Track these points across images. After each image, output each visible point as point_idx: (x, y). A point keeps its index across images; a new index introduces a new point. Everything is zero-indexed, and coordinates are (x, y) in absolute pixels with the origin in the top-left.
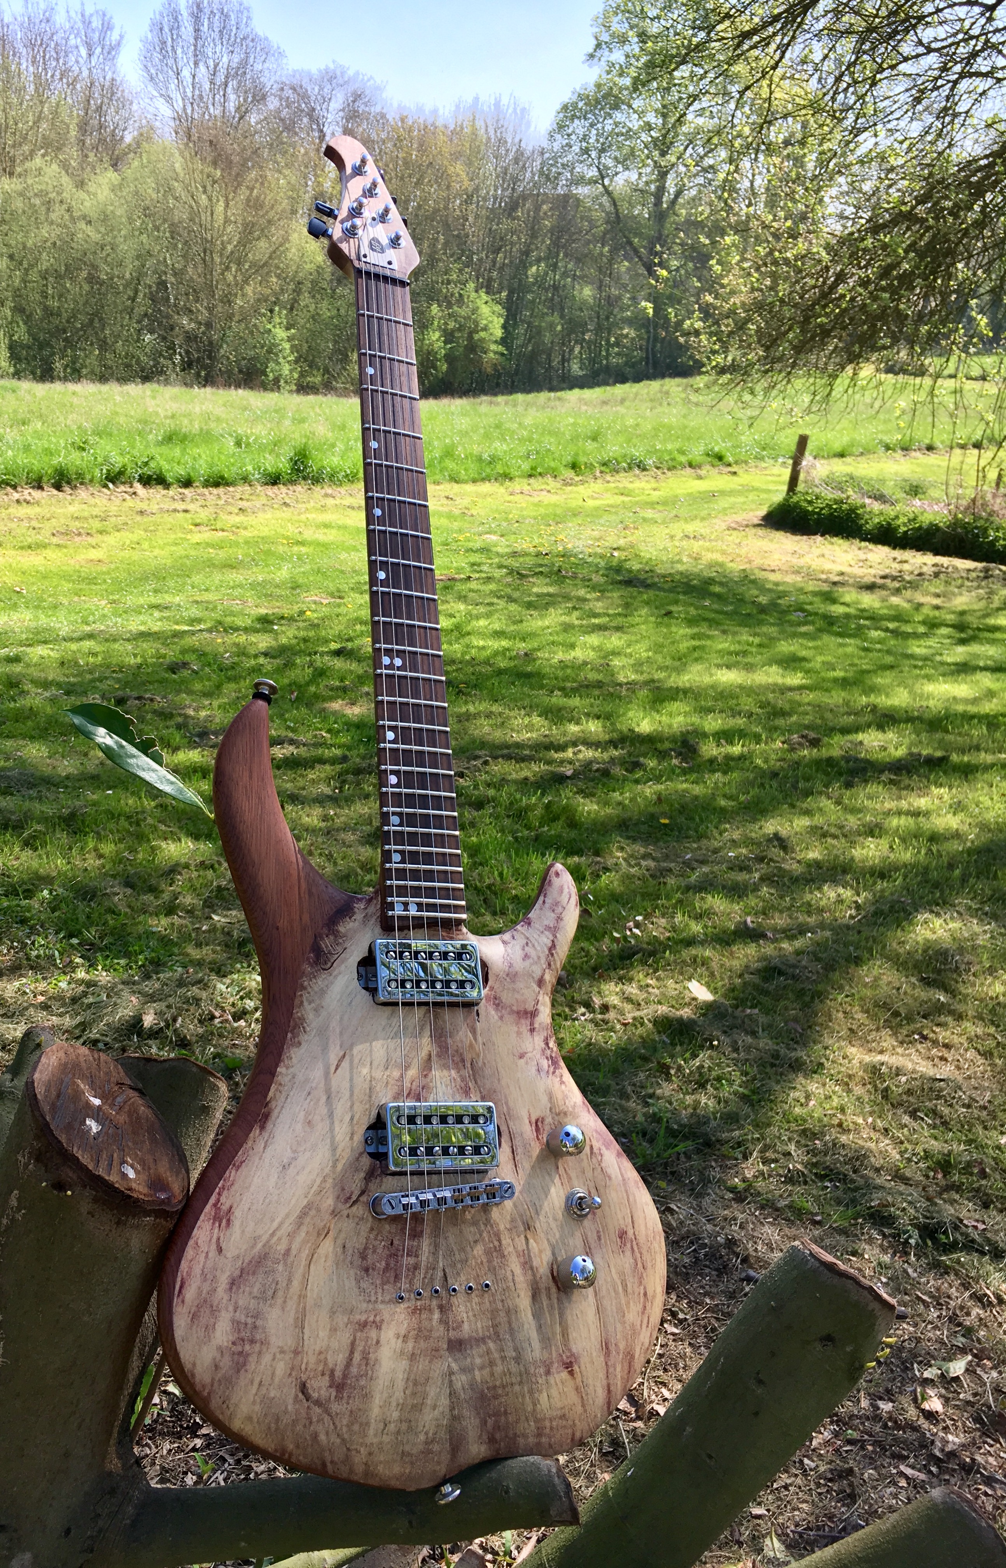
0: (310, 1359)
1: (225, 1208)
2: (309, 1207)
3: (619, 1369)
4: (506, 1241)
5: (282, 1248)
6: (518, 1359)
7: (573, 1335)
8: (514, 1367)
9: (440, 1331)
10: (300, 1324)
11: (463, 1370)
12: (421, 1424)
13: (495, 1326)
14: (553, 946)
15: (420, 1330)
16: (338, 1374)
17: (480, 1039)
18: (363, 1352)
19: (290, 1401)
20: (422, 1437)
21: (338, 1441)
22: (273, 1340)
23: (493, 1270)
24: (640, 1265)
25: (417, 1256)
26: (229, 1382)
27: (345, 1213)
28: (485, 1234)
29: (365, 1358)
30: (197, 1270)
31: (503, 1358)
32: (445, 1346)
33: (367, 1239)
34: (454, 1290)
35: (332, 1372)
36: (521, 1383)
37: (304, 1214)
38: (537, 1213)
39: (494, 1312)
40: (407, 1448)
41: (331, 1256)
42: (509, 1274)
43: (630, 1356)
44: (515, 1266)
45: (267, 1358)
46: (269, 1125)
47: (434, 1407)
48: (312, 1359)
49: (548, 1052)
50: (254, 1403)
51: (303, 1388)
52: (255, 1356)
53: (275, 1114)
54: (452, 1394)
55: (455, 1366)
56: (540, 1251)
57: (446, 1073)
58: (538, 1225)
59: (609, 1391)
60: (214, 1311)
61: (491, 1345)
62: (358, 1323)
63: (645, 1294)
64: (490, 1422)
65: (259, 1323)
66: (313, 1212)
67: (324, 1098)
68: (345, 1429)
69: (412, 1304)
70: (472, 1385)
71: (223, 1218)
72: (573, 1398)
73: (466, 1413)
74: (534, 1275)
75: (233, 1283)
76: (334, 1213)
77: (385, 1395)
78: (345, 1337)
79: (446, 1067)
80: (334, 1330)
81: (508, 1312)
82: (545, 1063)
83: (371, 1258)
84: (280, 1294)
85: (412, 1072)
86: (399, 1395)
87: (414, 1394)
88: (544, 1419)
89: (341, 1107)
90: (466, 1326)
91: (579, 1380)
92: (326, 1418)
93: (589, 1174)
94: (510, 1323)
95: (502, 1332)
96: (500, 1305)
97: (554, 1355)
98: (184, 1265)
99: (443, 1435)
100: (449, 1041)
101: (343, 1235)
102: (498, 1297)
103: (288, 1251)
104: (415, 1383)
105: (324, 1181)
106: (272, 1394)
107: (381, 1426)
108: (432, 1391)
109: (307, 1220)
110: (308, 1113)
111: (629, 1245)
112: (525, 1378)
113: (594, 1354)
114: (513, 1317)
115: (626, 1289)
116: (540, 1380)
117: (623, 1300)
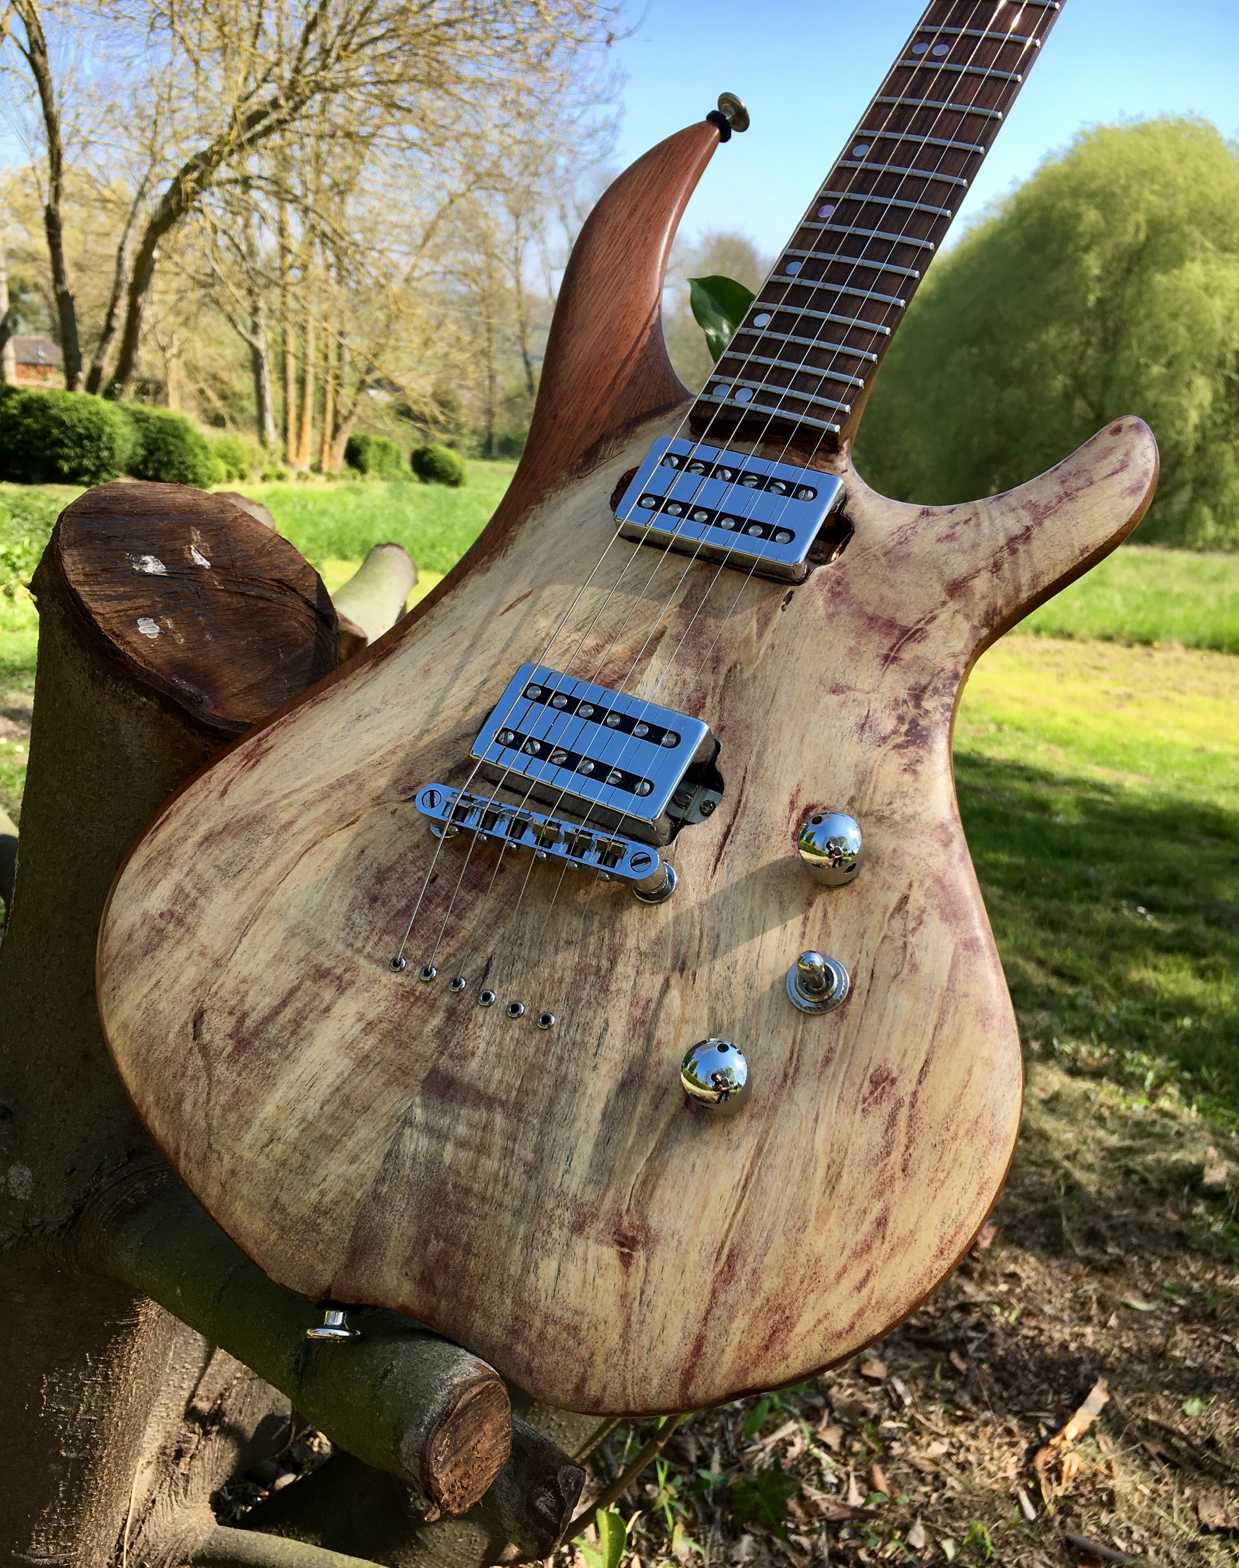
0: (227, 982)
1: (266, 747)
2: (350, 778)
3: (741, 1322)
4: (625, 968)
5: (285, 817)
6: (532, 1170)
7: (665, 1193)
8: (517, 1178)
9: (428, 1047)
10: (243, 929)
11: (430, 1130)
12: (321, 1173)
13: (522, 1091)
14: (1026, 535)
15: (398, 1028)
16: (250, 1023)
17: (768, 637)
18: (299, 1012)
19: (176, 1028)
20: (313, 1195)
21: (203, 1124)
22: (202, 932)
23: (573, 1003)
25: (460, 917)
26: (130, 964)
27: (393, 806)
28: (593, 940)
29: (297, 1024)
30: (187, 810)
31: (507, 1153)
32: (423, 1075)
33: (401, 856)
34: (487, 997)
35: (244, 1016)
36: (517, 1213)
37: (340, 784)
38: (714, 953)
39: (534, 1069)
40: (285, 1198)
41: (338, 855)
42: (598, 1023)
43: (780, 1318)
44: (617, 1016)
45: (181, 953)
46: (383, 664)
47: (353, 1160)
48: (230, 985)
49: (910, 711)
50: (139, 1006)
51: (198, 1018)
52: (172, 941)
53: (400, 651)
54: (392, 1156)
55: (419, 1114)
56: (683, 1021)
57: (674, 668)
58: (703, 972)
59: (698, 1350)
60: (169, 865)
61: (499, 1119)
62: (317, 967)
64: (435, 1246)
65: (202, 902)
66: (351, 788)
67: (466, 644)
68: (217, 1111)
69: (409, 982)
70: (432, 1162)
71: (253, 759)
72: (607, 1309)
73: (400, 1203)
74: (647, 1050)
75: (208, 839)
76: (378, 801)
77: (293, 1094)
78: (288, 977)
79: (681, 660)
80: (279, 959)
81: (559, 1083)
82: (888, 724)
83: (389, 886)
84: (246, 875)
85: (618, 649)
86: (312, 1105)
87: (334, 1118)
88: (534, 1310)
89: (479, 663)
90: (474, 1064)
91: (636, 1282)
92: (204, 1079)
93: (872, 942)
94: (552, 1101)
95: (529, 1108)
96: (551, 1064)
97: (606, 1205)
98: (183, 797)
99: (346, 1211)
100: (711, 622)
101: (371, 835)
102: (556, 1049)
103: (291, 823)
104: (345, 1103)
105: (393, 752)
106: (162, 1005)
107: (265, 1137)
108: (364, 1132)
109: (340, 794)
110: (434, 658)
111: (886, 1107)
112: (528, 1210)
113: (693, 1257)
114: (564, 1097)
115: (832, 1183)
116: (556, 1233)
117: (816, 1199)
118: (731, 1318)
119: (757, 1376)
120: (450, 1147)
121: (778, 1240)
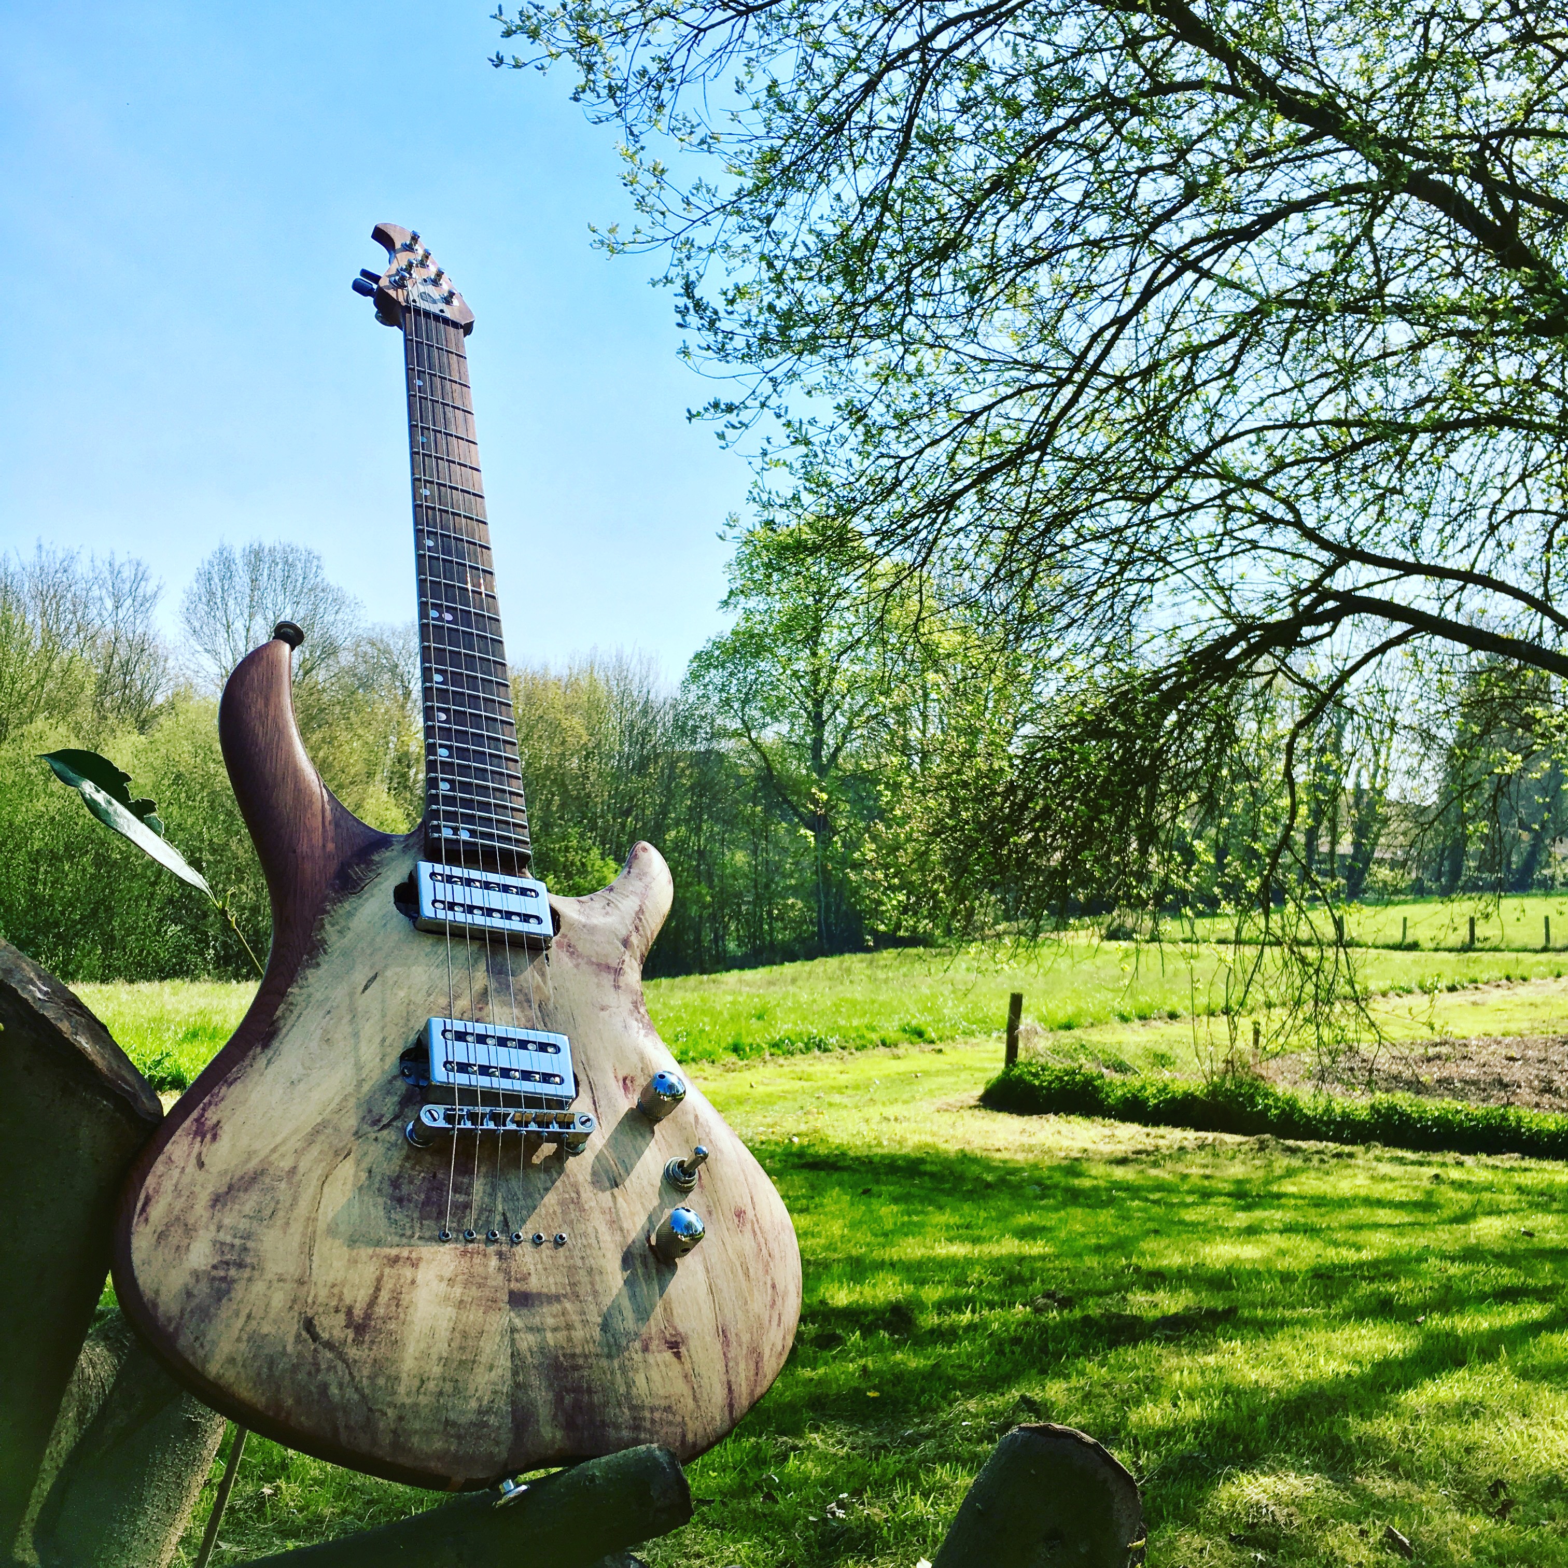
0: (319, 1291)
1: (209, 1123)
2: (324, 1124)
3: (742, 1366)
4: (586, 1194)
5: (286, 1164)
7: (677, 1311)
8: (598, 1336)
9: (498, 1280)
10: (307, 1251)
11: (530, 1329)
12: (472, 1387)
13: (573, 1285)
15: (471, 1275)
16: (358, 1312)
18: (393, 1291)
19: (290, 1339)
20: (474, 1404)
21: (356, 1397)
22: (269, 1265)
23: (570, 1223)
24: (764, 1251)
25: (468, 1194)
26: (205, 1314)
27: (373, 1135)
28: (559, 1184)
29: (396, 1299)
30: (168, 1186)
31: (585, 1323)
32: (506, 1298)
33: (402, 1167)
34: (517, 1237)
35: (350, 1309)
36: (609, 1356)
37: (316, 1131)
38: (627, 1171)
39: (572, 1270)
40: (452, 1416)
41: (352, 1179)
42: (590, 1230)
43: (756, 1355)
44: (598, 1223)
45: (259, 1287)
46: (275, 1044)
47: (491, 1368)
48: (323, 1293)
49: (638, 1015)
50: (239, 1340)
51: (308, 1325)
52: (244, 1282)
54: (515, 1355)
55: (518, 1323)
56: (632, 1214)
57: (506, 1009)
58: (628, 1184)
59: (730, 1390)
60: (189, 1230)
61: (568, 1305)
62: (387, 1257)
63: (774, 1287)
64: (568, 1399)
65: (250, 1244)
66: (329, 1131)
67: (347, 1019)
68: (365, 1382)
69: (460, 1245)
70: (542, 1348)
71: (207, 1133)
72: (680, 1387)
73: (535, 1381)
74: (624, 1238)
75: (217, 1201)
76: (357, 1134)
77: (423, 1345)
78: (368, 1271)
80: (353, 1261)
81: (590, 1271)
83: (405, 1189)
84: (281, 1214)
85: (463, 1003)
86: (441, 1347)
87: (462, 1348)
88: (643, 1408)
89: (369, 1029)
90: (534, 1280)
91: (688, 1366)
92: (340, 1365)
94: (592, 1284)
95: (582, 1292)
96: (579, 1263)
97: (653, 1331)
98: (150, 1181)
99: (502, 1404)
100: (511, 979)
101: (368, 1159)
102: (576, 1253)
103: (294, 1169)
104: (465, 1335)
106: (265, 1329)
107: (417, 1383)
108: (488, 1348)
109: (321, 1138)
110: (326, 1031)
111: (749, 1226)
112: (614, 1351)
113: (708, 1339)
114: (597, 1278)
115: (747, 1275)
116: (635, 1356)
118: (737, 1364)
119: (759, 1391)
120: (549, 1335)
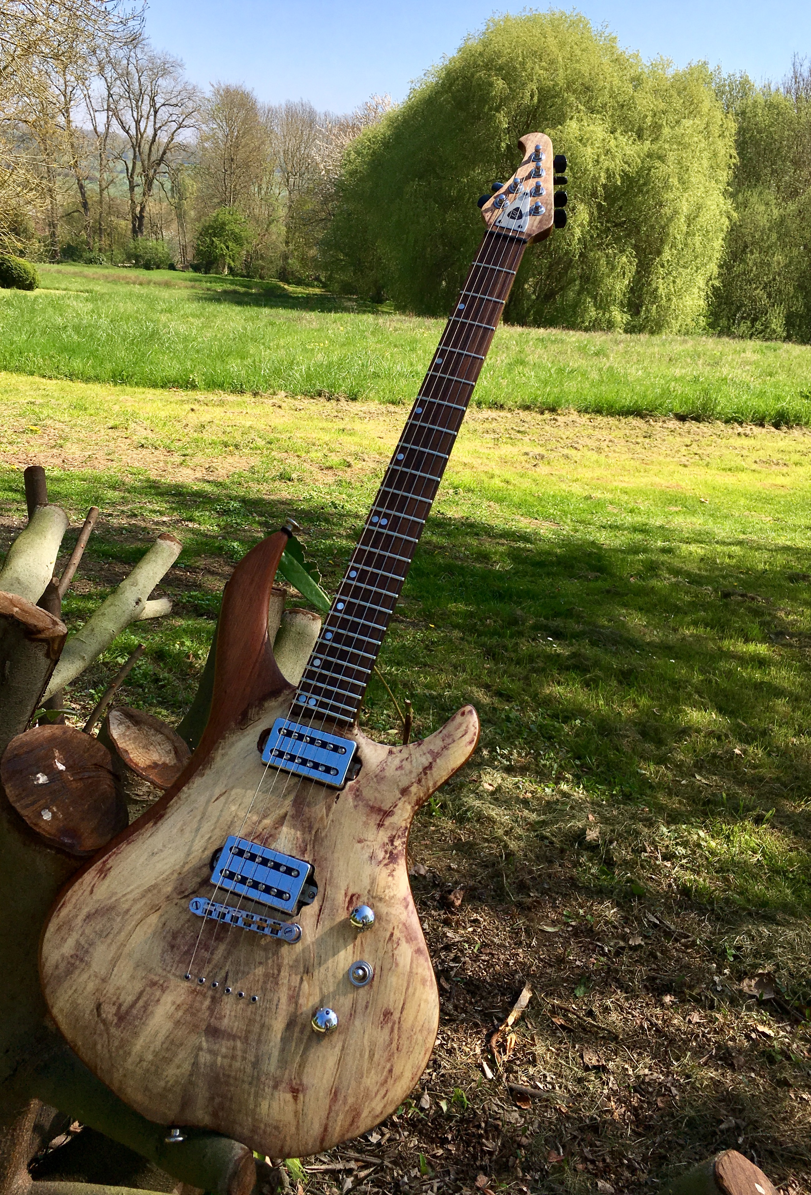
0: (110, 989)
1: (108, 866)
2: (154, 886)
3: (341, 1117)
4: (284, 973)
5: (126, 906)
6: (256, 1064)
7: (308, 1069)
8: (249, 1069)
9: (205, 1015)
10: (114, 963)
11: (210, 1051)
12: (165, 1074)
13: (248, 1032)
14: (430, 767)
15: (191, 1007)
16: (124, 1008)
17: (331, 816)
18: (146, 1002)
19: (88, 1012)
20: (162, 1084)
21: (107, 1055)
22: (94, 965)
23: (264, 990)
25: (212, 954)
26: (60, 980)
27: (176, 901)
28: (270, 961)
29: (145, 1007)
30: (74, 900)
31: (244, 1059)
32: (204, 1027)
33: (183, 926)
34: (228, 991)
35: (120, 1005)
36: (250, 1083)
37: (149, 890)
38: (320, 964)
39: (251, 1022)
40: (150, 1086)
41: (153, 926)
42: (276, 999)
44: (283, 995)
45: (85, 976)
46: (159, 823)
47: (179, 1067)
48: (112, 990)
49: (390, 848)
50: (68, 1001)
51: (99, 1007)
52: (80, 970)
53: (166, 816)
54: (195, 1064)
55: (205, 1045)
56: (310, 995)
57: (293, 831)
58: (316, 973)
59: (326, 1129)
60: (71, 929)
61: (239, 1044)
62: (151, 981)
63: (391, 1071)
64: (217, 1100)
65: (91, 950)
66: (155, 892)
67: (199, 818)
68: (114, 1049)
69: (193, 986)
70: (213, 1064)
71: (104, 873)
73: (201, 1084)
74: (296, 1009)
75: (89, 917)
76: (168, 898)
77: (148, 1039)
78: (138, 986)
79: (294, 827)
80: (133, 977)
81: (263, 1026)
82: (381, 855)
83: (179, 940)
84: (111, 936)
85: (267, 822)
86: (158, 1043)
87: (167, 1049)
88: (260, 1121)
89: (207, 827)
90: (226, 1021)
91: (300, 1106)
92: (105, 1036)
93: (380, 954)
94: (260, 1035)
95: (251, 1038)
96: (258, 1018)
98: (70, 893)
99: (178, 1090)
100: (306, 809)
101: (166, 916)
102: (260, 1012)
103: (128, 910)
104: (172, 1042)
105: (172, 874)
106: (80, 1001)
107: (138, 1060)
108: (182, 1054)
109: (150, 895)
110: (184, 824)
111: (390, 1025)
112: (255, 1082)
113: (321, 1094)
114: (265, 1032)
115: (372, 1056)
116: (266, 1089)
117: (366, 1065)
118: (338, 1115)
119: (349, 1135)
120: (219, 1059)
121: (353, 1083)
